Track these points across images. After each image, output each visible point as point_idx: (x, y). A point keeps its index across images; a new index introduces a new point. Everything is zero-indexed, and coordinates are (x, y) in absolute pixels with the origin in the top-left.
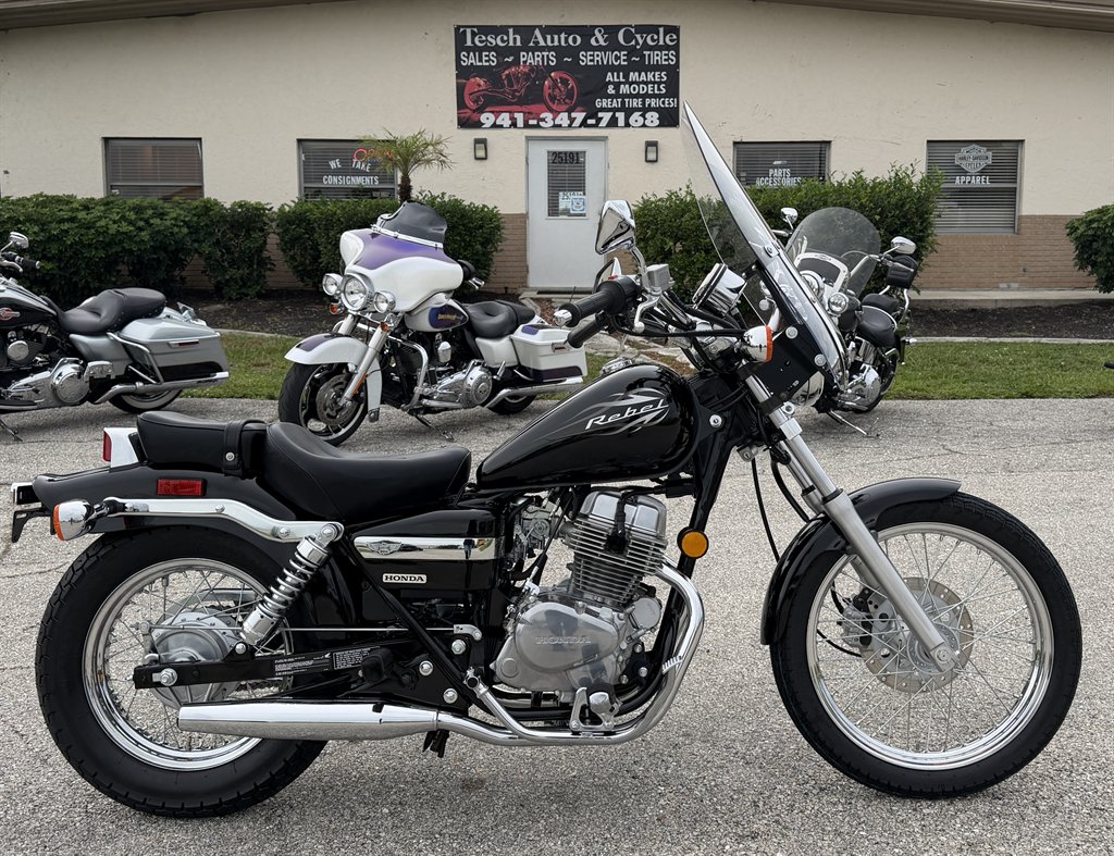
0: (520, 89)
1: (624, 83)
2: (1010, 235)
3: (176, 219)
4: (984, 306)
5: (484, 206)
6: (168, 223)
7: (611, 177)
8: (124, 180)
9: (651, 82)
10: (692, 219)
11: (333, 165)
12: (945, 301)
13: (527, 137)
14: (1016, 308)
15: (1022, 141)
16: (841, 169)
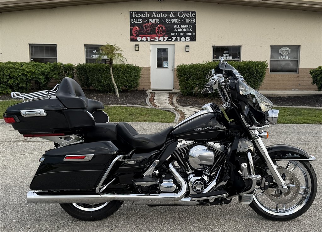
1: (180, 28)
2: (296, 74)
7: (175, 56)
8: (34, 56)
9: (187, 28)
11: (94, 52)
12: (272, 94)
13: (151, 44)
15: (300, 46)
16: (244, 54)
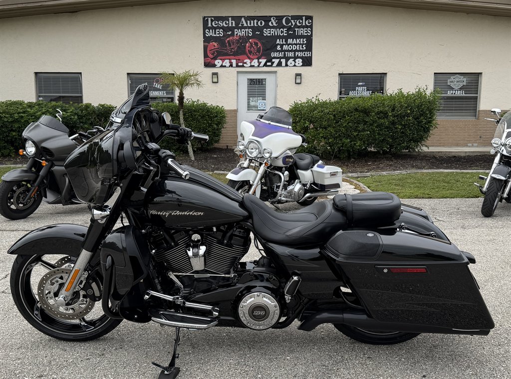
0: (235, 47)
1: (285, 45)
2: (474, 119)
3: (71, 112)
4: (459, 154)
5: (218, 106)
6: (68, 114)
7: (278, 91)
8: (45, 93)
9: (298, 44)
10: (318, 112)
12: (441, 152)
13: (237, 72)
14: (475, 156)
15: (481, 73)
16: (392, 88)
